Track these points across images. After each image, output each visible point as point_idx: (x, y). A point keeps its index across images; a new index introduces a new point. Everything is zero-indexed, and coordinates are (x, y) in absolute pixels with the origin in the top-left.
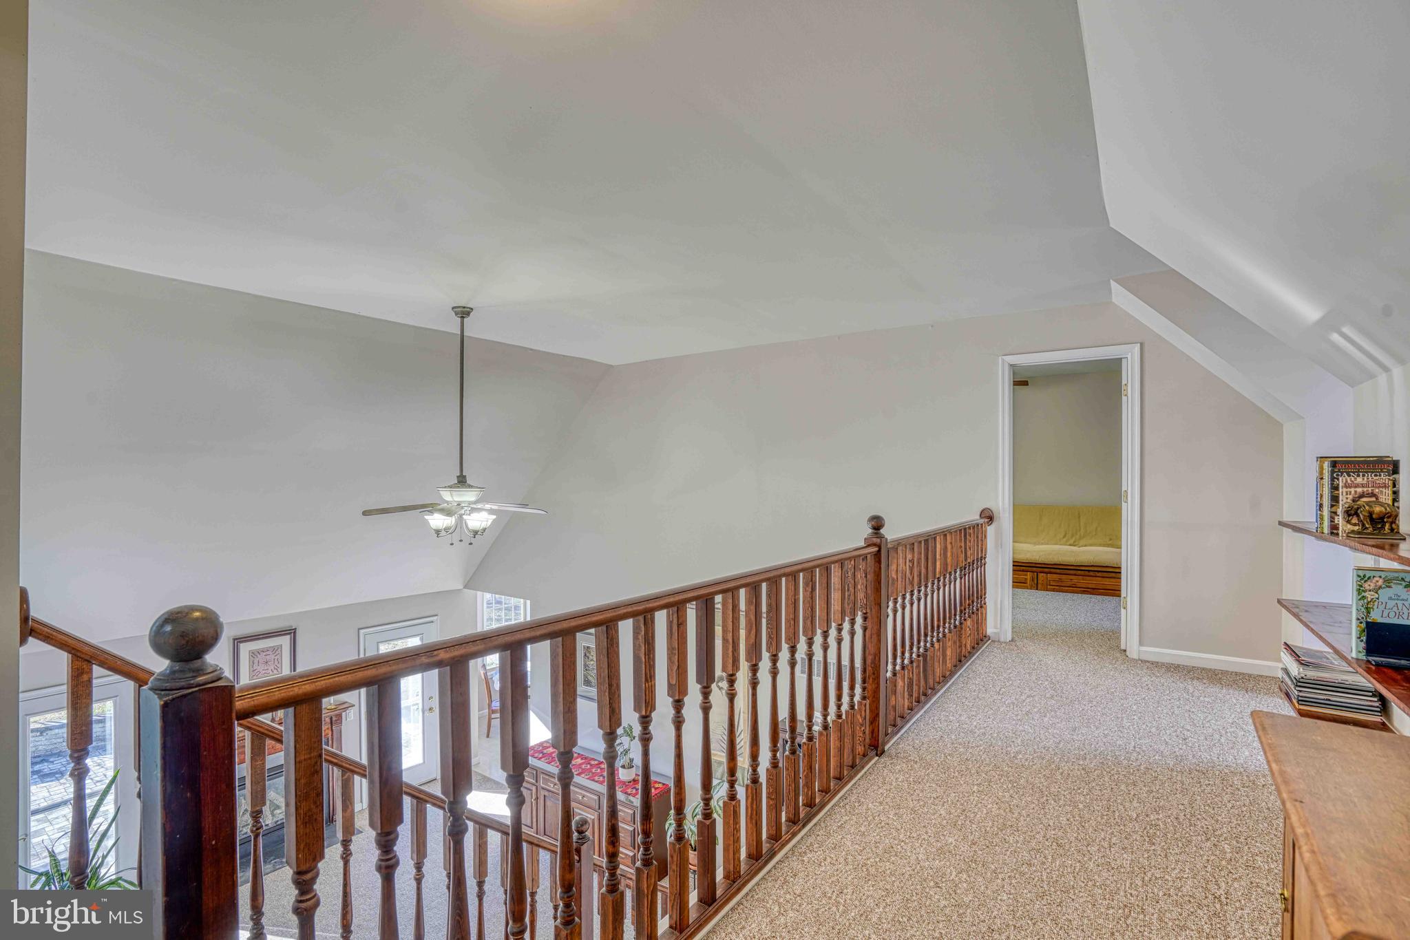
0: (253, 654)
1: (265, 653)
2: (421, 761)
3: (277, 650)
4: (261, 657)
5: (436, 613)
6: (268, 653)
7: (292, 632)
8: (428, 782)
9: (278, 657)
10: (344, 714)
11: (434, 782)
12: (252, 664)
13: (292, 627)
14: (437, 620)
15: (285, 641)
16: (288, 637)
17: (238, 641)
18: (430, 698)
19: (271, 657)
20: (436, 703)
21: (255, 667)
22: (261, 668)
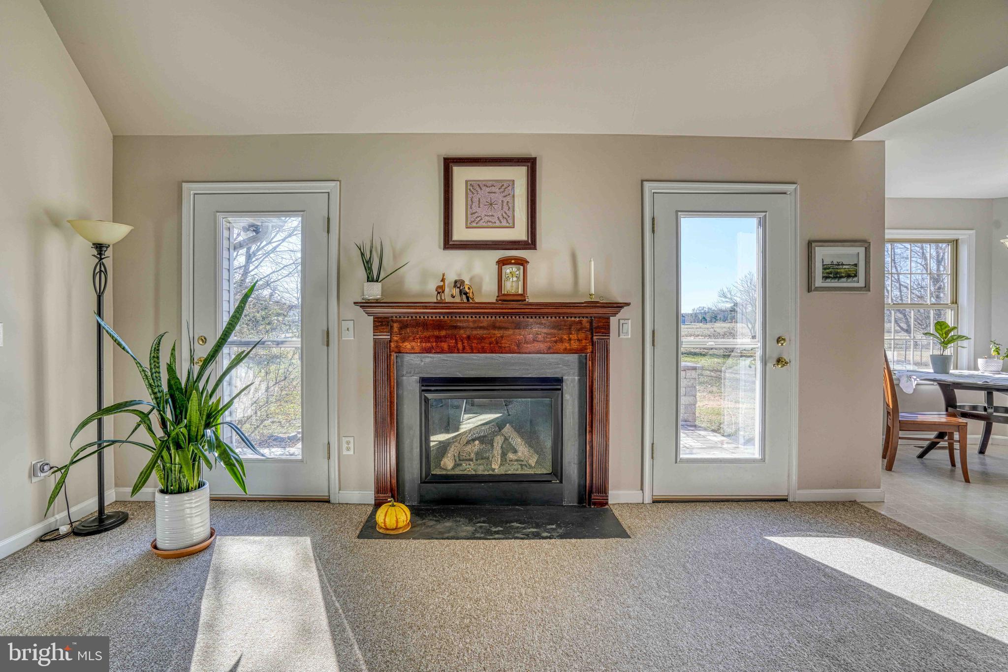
0: (472, 187)
1: (488, 190)
2: (759, 457)
3: (507, 186)
4: (483, 194)
5: (794, 180)
6: (493, 189)
7: (530, 163)
9: (508, 199)
10: (613, 321)
11: (782, 503)
12: (469, 204)
13: (531, 155)
14: (796, 189)
15: (519, 175)
16: (525, 169)
17: (449, 164)
18: (779, 340)
19: (498, 197)
20: (791, 351)
21: (475, 209)
22: (482, 211)
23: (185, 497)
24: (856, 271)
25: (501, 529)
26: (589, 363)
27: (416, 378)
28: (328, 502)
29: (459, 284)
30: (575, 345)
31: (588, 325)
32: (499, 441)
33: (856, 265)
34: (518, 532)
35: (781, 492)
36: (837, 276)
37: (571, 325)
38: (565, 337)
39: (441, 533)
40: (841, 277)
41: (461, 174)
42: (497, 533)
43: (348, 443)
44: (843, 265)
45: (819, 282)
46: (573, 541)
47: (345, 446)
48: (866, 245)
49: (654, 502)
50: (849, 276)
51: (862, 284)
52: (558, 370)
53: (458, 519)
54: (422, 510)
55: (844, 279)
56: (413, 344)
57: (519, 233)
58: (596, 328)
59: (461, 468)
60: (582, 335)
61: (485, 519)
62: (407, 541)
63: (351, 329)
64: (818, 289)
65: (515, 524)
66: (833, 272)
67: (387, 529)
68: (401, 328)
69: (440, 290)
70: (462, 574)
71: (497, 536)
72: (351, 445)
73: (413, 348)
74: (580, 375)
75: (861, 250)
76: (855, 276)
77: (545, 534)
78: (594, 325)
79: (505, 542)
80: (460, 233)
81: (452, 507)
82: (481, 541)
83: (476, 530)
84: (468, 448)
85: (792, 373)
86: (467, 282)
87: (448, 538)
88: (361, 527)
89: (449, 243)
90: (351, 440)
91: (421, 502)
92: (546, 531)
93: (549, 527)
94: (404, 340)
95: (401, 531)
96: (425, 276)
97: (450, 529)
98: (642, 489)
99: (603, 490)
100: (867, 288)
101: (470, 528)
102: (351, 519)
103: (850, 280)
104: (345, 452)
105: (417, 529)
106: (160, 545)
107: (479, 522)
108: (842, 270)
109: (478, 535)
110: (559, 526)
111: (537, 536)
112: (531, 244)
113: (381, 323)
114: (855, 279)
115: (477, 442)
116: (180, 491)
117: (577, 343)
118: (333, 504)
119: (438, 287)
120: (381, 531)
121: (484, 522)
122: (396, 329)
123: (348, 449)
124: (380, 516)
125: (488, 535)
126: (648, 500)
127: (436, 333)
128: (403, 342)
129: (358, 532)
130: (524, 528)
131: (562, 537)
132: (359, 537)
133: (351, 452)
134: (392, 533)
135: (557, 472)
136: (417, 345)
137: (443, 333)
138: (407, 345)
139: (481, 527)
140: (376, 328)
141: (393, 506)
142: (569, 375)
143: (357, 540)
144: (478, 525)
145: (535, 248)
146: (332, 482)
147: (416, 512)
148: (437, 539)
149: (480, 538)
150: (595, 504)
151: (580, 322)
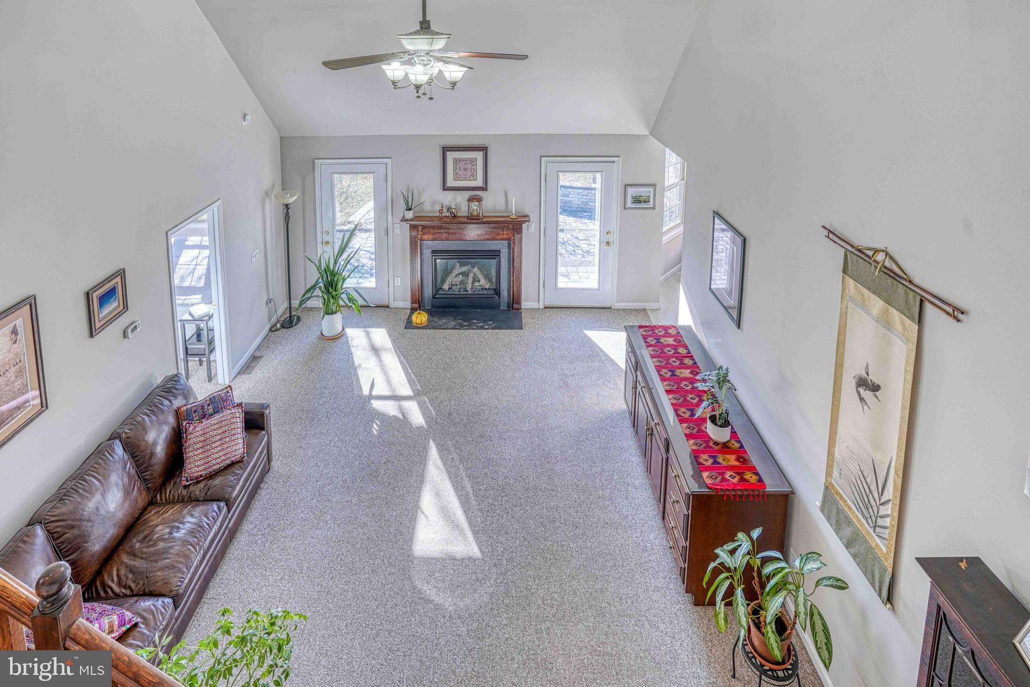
0: (456, 161)
1: (464, 162)
2: (597, 287)
3: (473, 161)
4: (462, 164)
5: (618, 155)
6: (466, 162)
7: (484, 149)
8: (601, 308)
9: (474, 167)
10: (524, 225)
11: (608, 310)
12: (455, 169)
13: (485, 145)
14: (619, 160)
15: (479, 156)
16: (481, 153)
17: (445, 150)
18: (608, 233)
19: (469, 166)
20: (614, 238)
21: (458, 171)
22: (462, 173)
23: (334, 316)
24: (649, 200)
25: (467, 323)
26: (512, 245)
27: (430, 251)
28: (388, 307)
29: (449, 209)
30: (505, 236)
31: (512, 227)
32: (471, 275)
33: (649, 196)
34: (475, 325)
35: (608, 305)
36: (639, 202)
37: (503, 227)
38: (501, 232)
39: (441, 326)
40: (642, 202)
41: (451, 156)
42: (465, 326)
43: (398, 280)
44: (642, 196)
45: (629, 205)
46: (497, 331)
47: (396, 281)
48: (654, 187)
49: (545, 308)
50: (645, 202)
51: (651, 206)
52: (498, 247)
53: (449, 317)
54: (433, 312)
55: (643, 203)
56: (428, 236)
57: (479, 182)
58: (516, 229)
59: (452, 290)
60: (508, 232)
61: (460, 318)
62: (426, 330)
63: (399, 228)
64: (628, 208)
65: (474, 321)
66: (637, 200)
67: (417, 324)
68: (422, 229)
69: (441, 211)
70: (447, 347)
71: (465, 328)
72: (399, 281)
73: (428, 238)
74: (508, 249)
75: (652, 190)
76: (649, 202)
77: (486, 327)
78: (515, 228)
79: (468, 331)
80: (451, 182)
81: (447, 310)
82: (457, 330)
83: (456, 325)
84: (456, 279)
85: (614, 250)
86: (453, 206)
87: (444, 329)
88: (405, 322)
89: (445, 188)
90: (399, 278)
91: (432, 307)
92: (487, 325)
93: (489, 323)
94: (424, 234)
95: (423, 325)
96: (434, 203)
97: (445, 323)
98: (539, 302)
99: (519, 303)
100: (654, 208)
101: (453, 323)
102: (400, 318)
103: (646, 204)
104: (396, 284)
105: (430, 323)
106: (324, 333)
107: (459, 320)
108: (642, 199)
109: (457, 327)
110: (494, 322)
111: (482, 328)
112: (484, 189)
113: (413, 227)
114: (648, 203)
115: (460, 276)
116: (332, 314)
117: (506, 235)
118: (391, 308)
119: (440, 210)
120: (415, 325)
121: (461, 320)
122: (420, 229)
123: (398, 283)
124: (414, 318)
125: (461, 327)
126: (542, 307)
127: (440, 231)
128: (424, 235)
129: (404, 326)
130: (478, 323)
131: (493, 328)
132: (405, 328)
133: (400, 284)
134: (419, 326)
135: (497, 292)
136: (430, 237)
137: (442, 231)
138: (426, 237)
139: (459, 322)
140: (410, 229)
141: (420, 313)
142: (503, 249)
143: (404, 330)
144: (458, 321)
145: (487, 190)
146: (390, 298)
147: (431, 313)
148: (438, 329)
149: (457, 329)
150: (515, 309)
151: (508, 226)
